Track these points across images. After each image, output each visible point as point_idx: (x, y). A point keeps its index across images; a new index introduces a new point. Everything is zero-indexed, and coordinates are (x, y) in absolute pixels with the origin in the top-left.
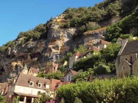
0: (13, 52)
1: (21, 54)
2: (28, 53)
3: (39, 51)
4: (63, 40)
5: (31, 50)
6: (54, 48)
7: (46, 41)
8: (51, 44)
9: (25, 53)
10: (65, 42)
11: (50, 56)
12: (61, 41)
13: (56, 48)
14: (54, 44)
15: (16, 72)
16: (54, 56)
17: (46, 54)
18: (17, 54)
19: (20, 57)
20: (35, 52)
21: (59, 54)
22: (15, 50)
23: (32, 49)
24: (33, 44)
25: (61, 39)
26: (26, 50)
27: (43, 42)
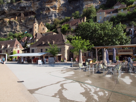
0: (4, 9)
1: (13, 12)
2: (21, 11)
3: (32, 10)
4: (60, 2)
5: (24, 9)
6: (52, 8)
7: (40, 2)
8: (48, 5)
9: (18, 11)
10: (61, 4)
11: (49, 14)
12: (58, 3)
13: (54, 8)
14: (52, 5)
15: (11, 27)
16: (53, 15)
17: (44, 13)
18: (8, 12)
19: (11, 14)
20: (28, 10)
21: (57, 13)
22: (6, 7)
23: (26, 8)
24: (26, 3)
25: (57, 1)
26: (19, 8)
27: (36, 2)
